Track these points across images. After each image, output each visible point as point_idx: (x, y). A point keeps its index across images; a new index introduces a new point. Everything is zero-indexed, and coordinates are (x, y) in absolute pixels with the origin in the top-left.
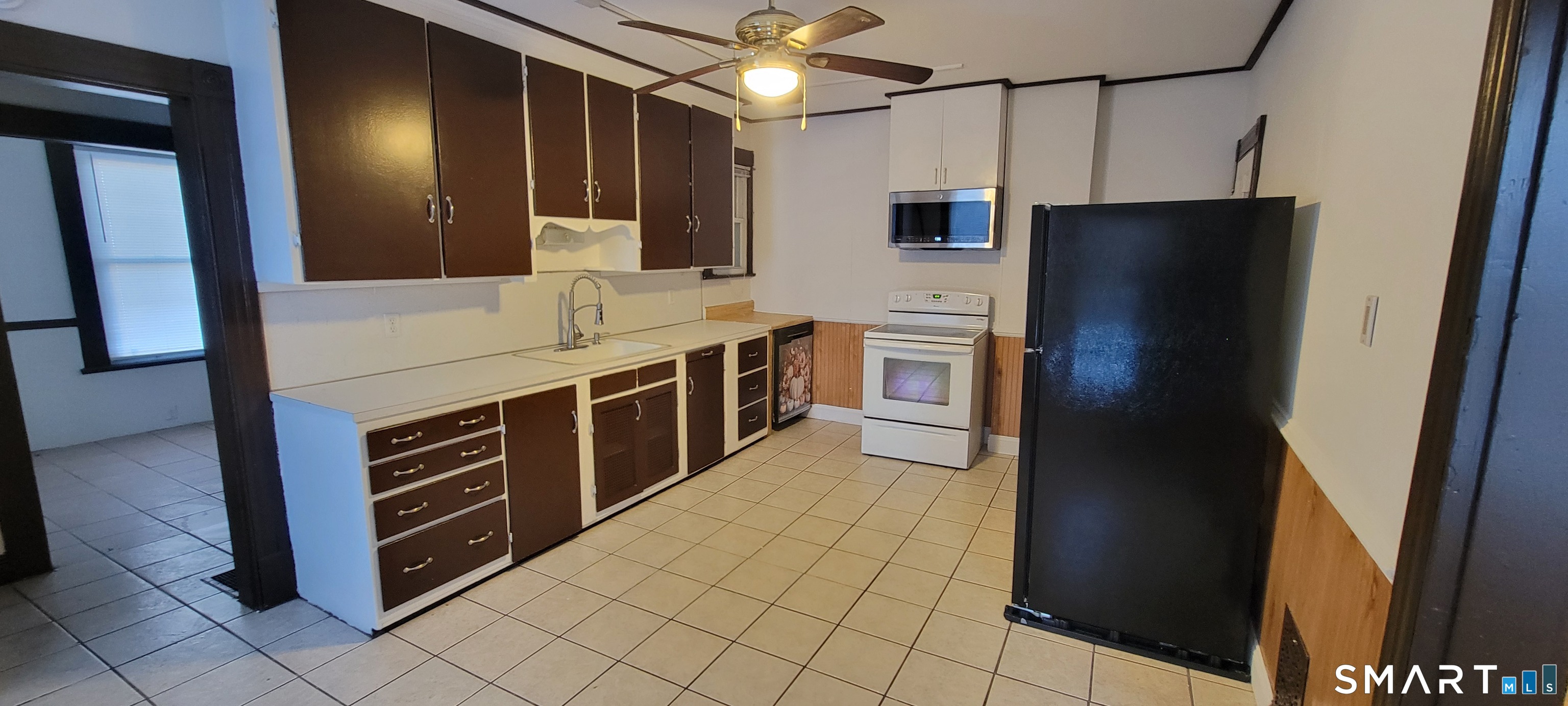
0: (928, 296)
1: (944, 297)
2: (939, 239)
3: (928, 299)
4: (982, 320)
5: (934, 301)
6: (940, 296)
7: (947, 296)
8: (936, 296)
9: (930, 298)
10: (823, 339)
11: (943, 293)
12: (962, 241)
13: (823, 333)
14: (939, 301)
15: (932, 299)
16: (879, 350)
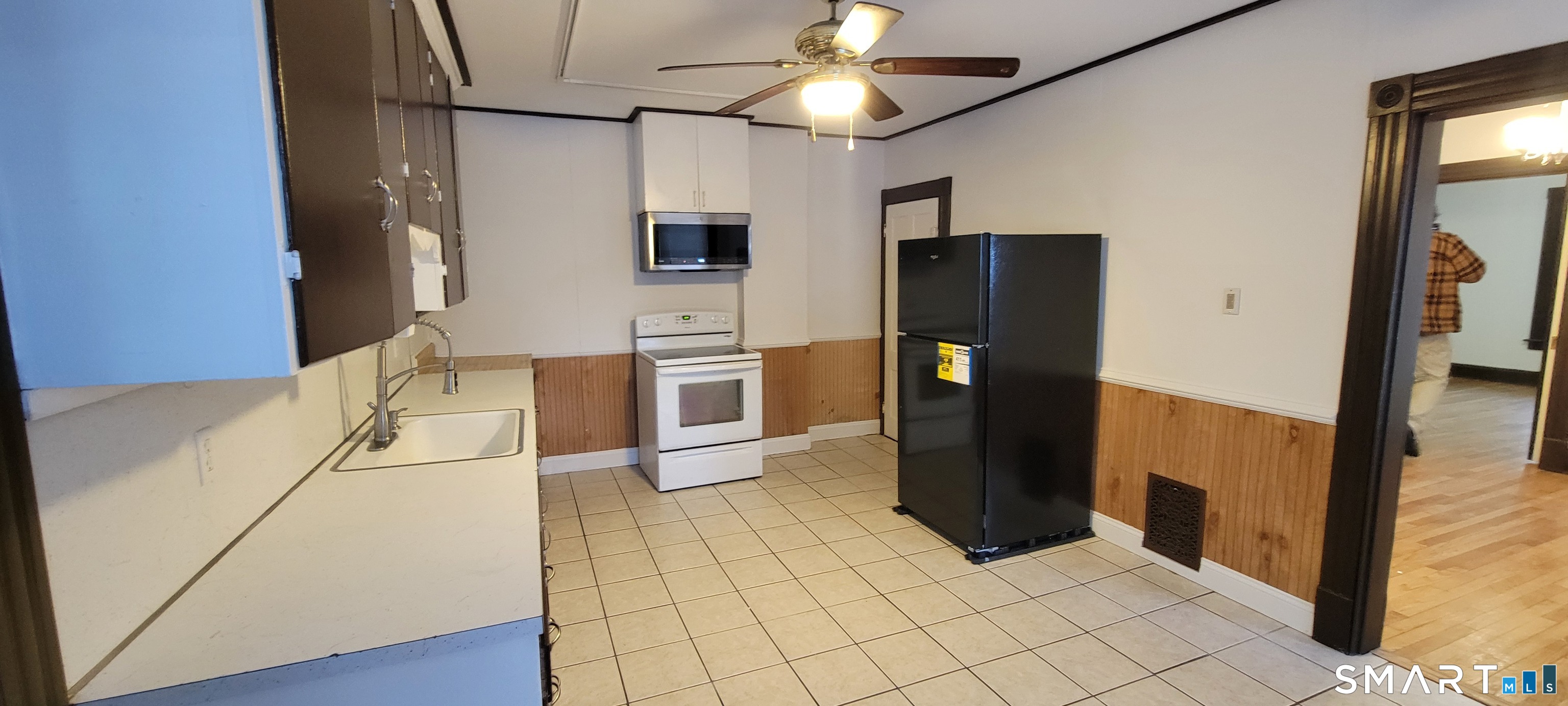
0: (678, 318)
1: (693, 317)
2: (702, 260)
3: (678, 321)
4: (728, 336)
5: (685, 323)
6: (689, 317)
7: (696, 317)
8: (685, 318)
9: (679, 320)
10: (546, 379)
11: (692, 314)
12: (725, 262)
13: (546, 373)
14: (689, 323)
15: (682, 321)
16: (672, 378)
